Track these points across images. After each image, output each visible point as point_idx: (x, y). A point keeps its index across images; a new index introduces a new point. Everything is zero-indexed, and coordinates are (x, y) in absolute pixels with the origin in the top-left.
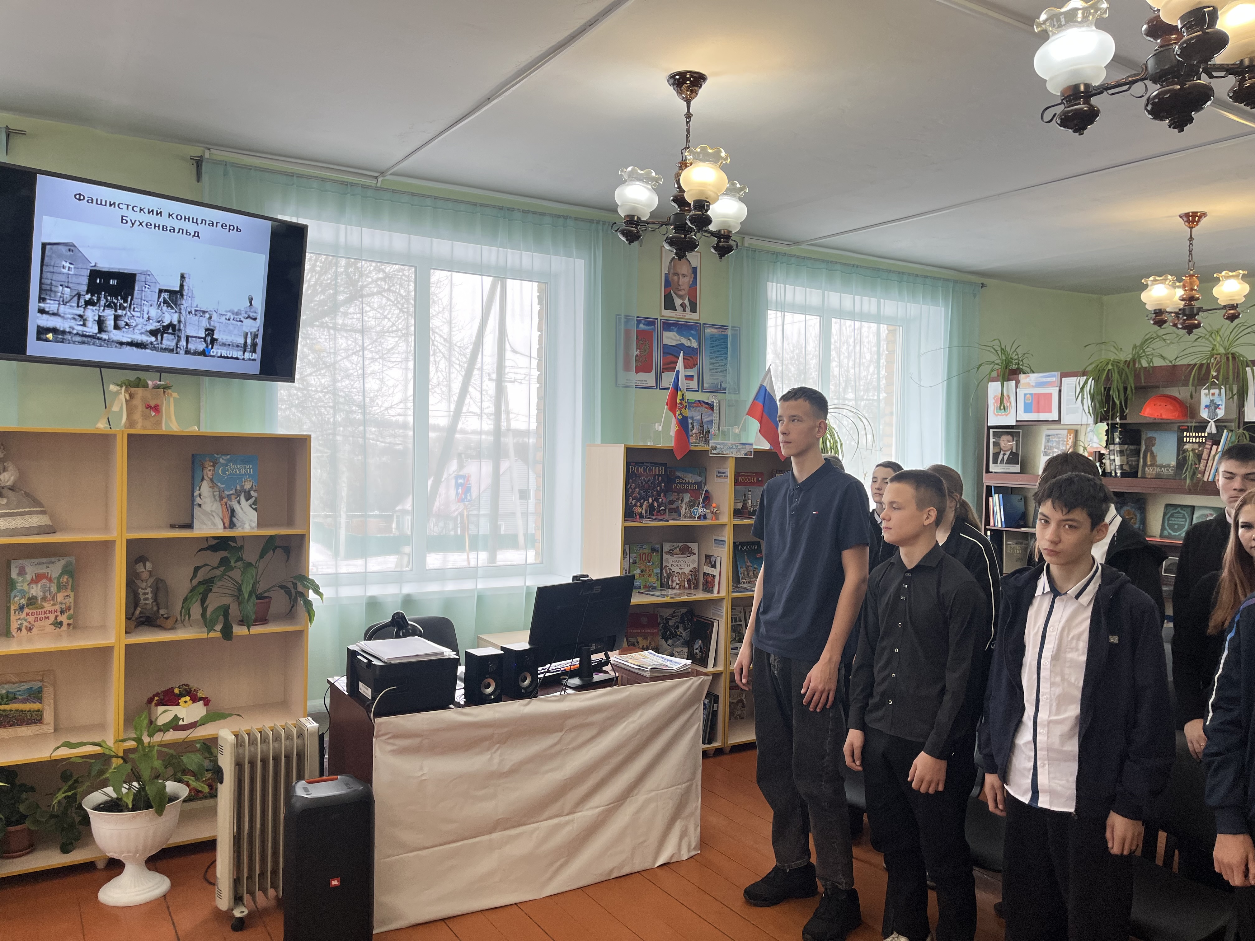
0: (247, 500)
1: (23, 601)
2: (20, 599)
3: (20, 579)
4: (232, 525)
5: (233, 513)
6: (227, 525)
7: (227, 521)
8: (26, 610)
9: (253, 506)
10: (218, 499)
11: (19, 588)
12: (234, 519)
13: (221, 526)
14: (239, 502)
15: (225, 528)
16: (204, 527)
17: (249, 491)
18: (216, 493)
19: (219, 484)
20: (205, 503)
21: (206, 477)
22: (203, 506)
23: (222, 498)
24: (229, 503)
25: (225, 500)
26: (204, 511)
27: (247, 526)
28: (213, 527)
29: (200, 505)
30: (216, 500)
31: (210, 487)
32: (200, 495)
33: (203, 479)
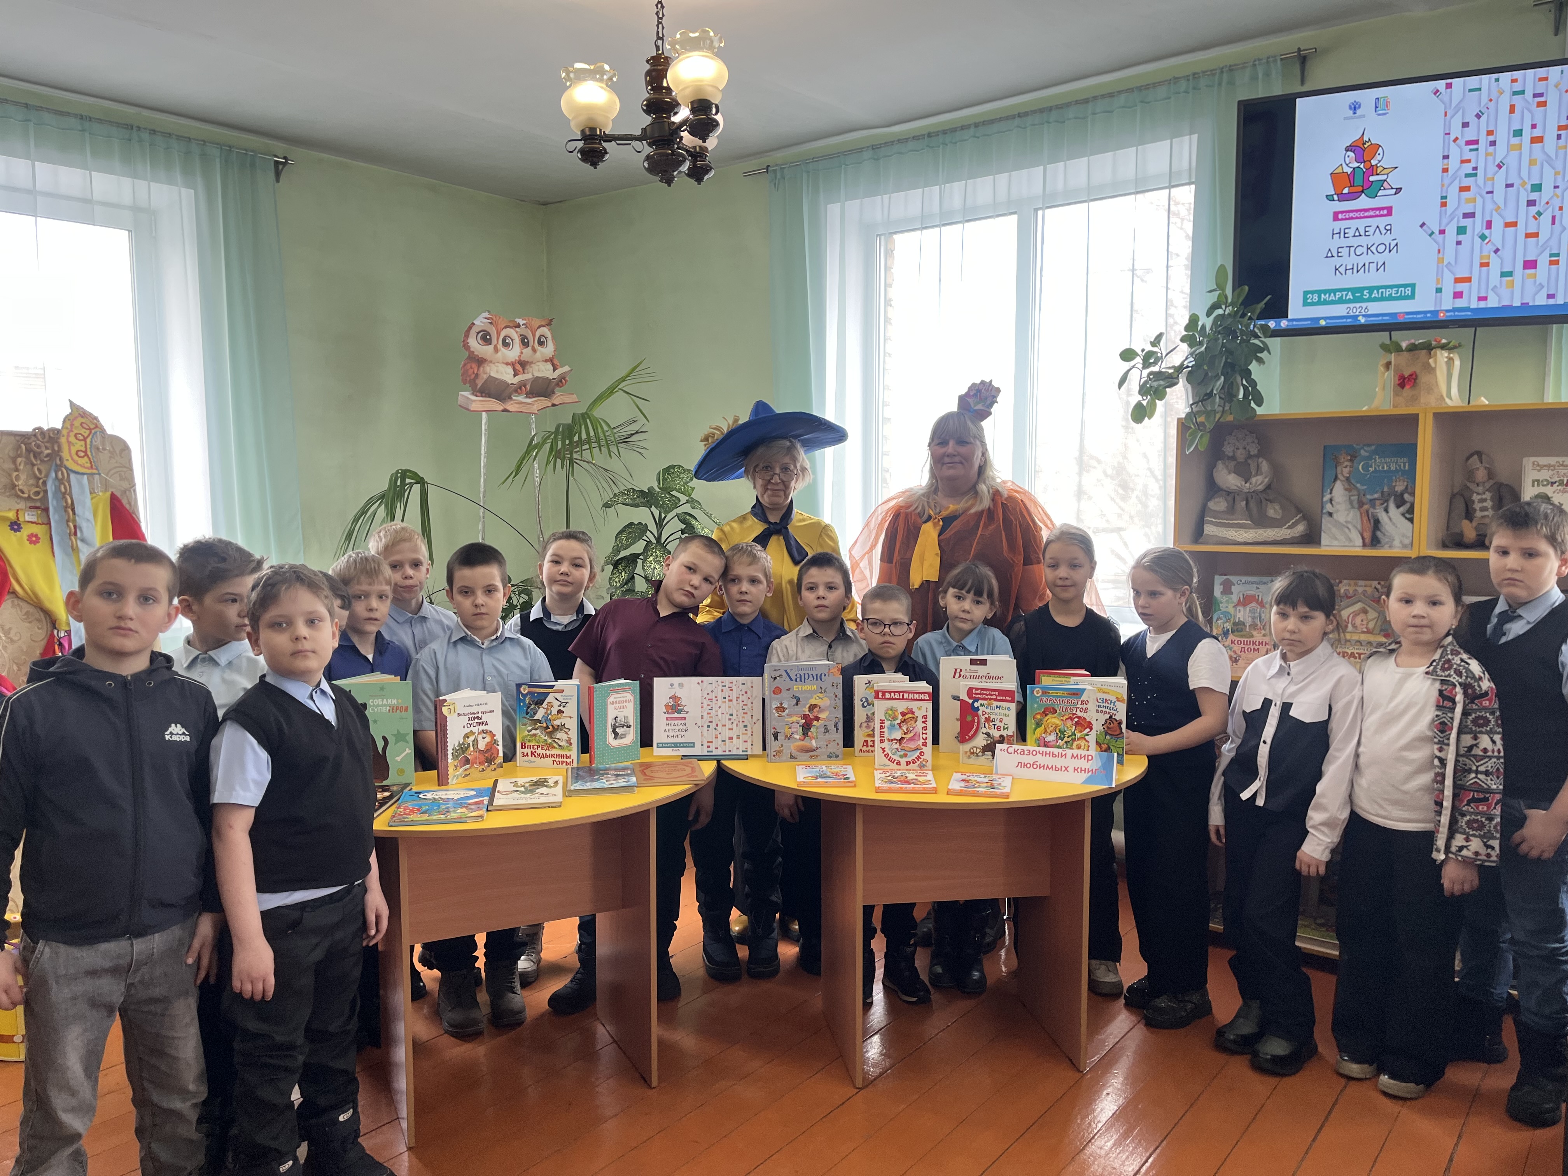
0: (1398, 507)
1: (1228, 626)
2: (1223, 623)
3: (1225, 599)
4: (1375, 541)
5: (1377, 524)
6: (1367, 541)
7: (1368, 535)
8: (1231, 637)
9: (1408, 516)
10: (1355, 503)
11: (1223, 609)
12: (1378, 533)
13: (1359, 542)
14: (1386, 510)
15: (1364, 545)
16: (1336, 543)
17: (1402, 495)
18: (1355, 498)
19: (1358, 485)
20: (1337, 511)
21: (1340, 476)
22: (1335, 515)
23: (1361, 504)
24: (1371, 510)
25: (1366, 507)
26: (1336, 521)
27: (1397, 543)
28: (1347, 544)
29: (1330, 514)
30: (1353, 507)
31: (1346, 489)
32: (1331, 500)
33: (1336, 478)
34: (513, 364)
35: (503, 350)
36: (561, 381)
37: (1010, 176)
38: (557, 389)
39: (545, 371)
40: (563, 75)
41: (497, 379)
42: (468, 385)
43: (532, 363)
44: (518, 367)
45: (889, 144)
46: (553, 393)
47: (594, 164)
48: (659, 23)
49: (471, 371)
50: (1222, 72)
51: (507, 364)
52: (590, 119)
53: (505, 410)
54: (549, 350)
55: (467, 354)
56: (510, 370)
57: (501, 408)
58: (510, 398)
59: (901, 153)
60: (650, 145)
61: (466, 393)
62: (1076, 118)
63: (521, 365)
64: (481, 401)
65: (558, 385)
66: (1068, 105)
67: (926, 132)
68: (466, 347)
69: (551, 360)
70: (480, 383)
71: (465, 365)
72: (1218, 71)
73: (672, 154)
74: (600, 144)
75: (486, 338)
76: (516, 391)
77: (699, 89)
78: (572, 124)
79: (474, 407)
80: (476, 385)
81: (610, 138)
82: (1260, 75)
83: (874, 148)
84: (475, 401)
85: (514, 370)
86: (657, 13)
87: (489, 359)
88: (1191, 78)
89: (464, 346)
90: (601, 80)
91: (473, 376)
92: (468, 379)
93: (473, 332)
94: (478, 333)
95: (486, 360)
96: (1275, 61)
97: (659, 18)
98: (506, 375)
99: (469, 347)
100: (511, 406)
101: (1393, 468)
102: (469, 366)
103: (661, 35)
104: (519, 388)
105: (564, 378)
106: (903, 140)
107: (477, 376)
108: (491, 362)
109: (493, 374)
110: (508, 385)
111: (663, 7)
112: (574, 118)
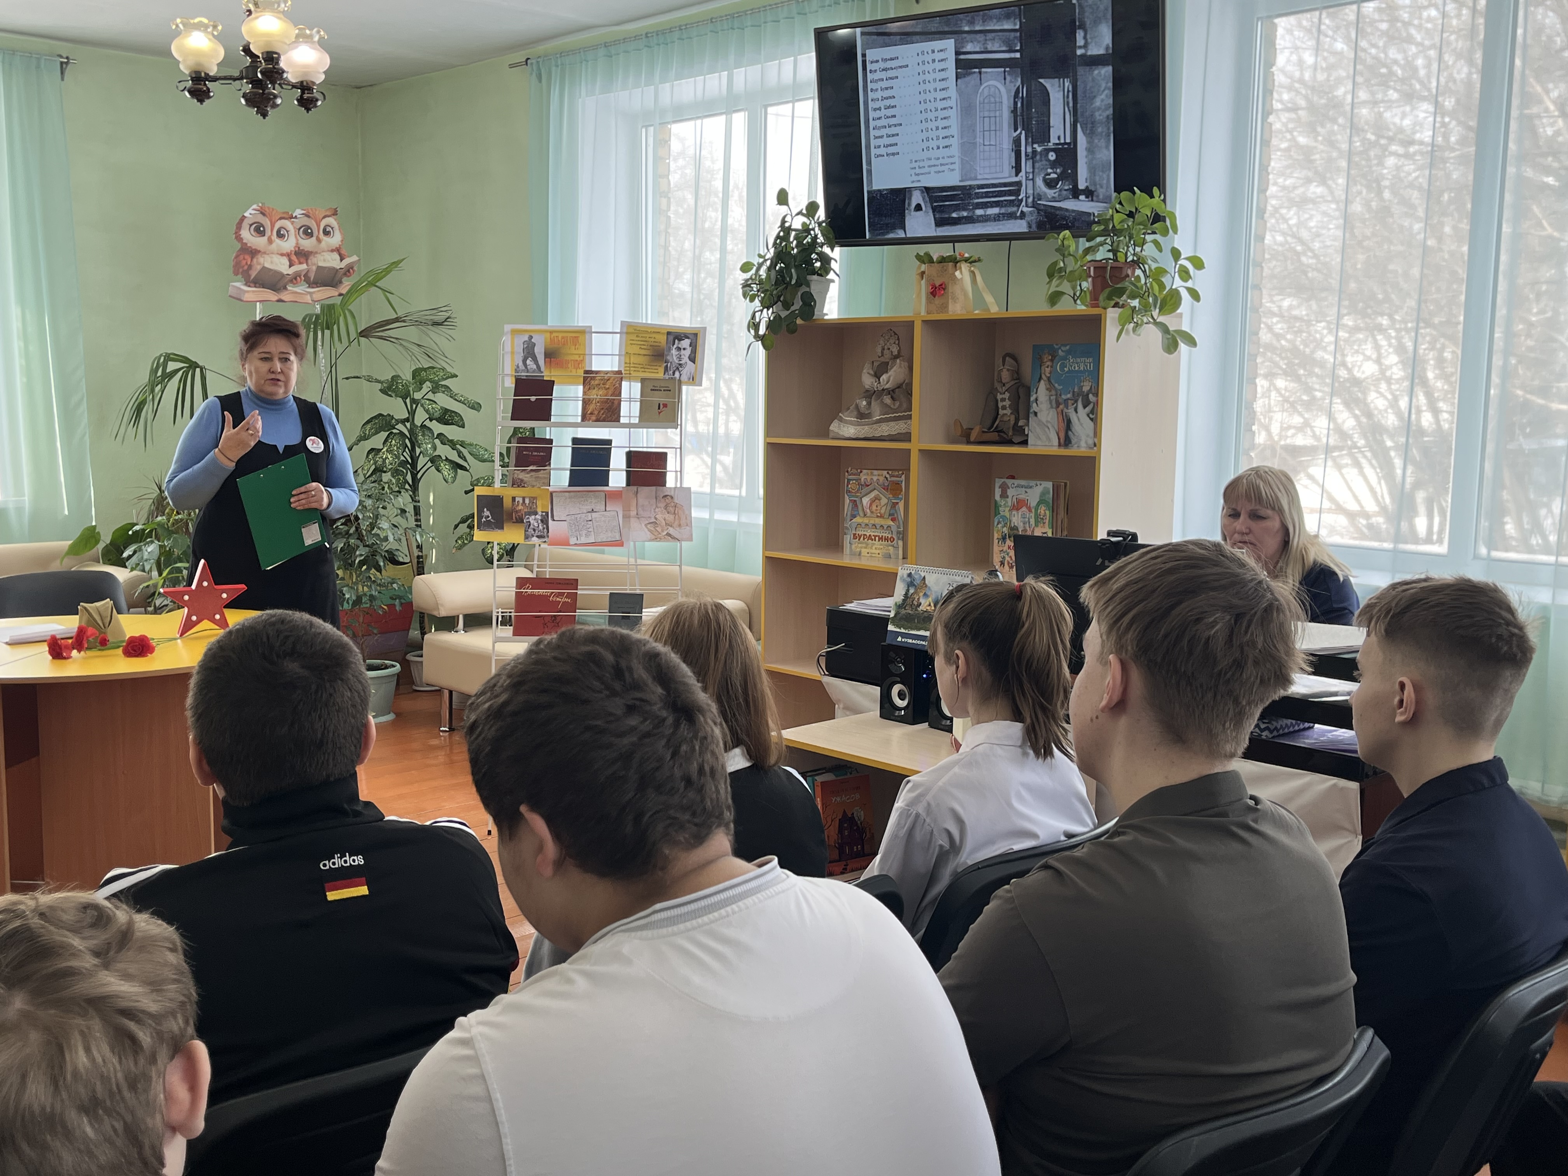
0: (1085, 407)
3: (1003, 503)
4: (1066, 442)
5: (1068, 424)
6: (1062, 441)
7: (1062, 435)
9: (1091, 416)
10: (1054, 405)
11: (1001, 513)
12: (1070, 433)
13: (1056, 442)
14: (1076, 410)
15: (1060, 445)
16: (1039, 443)
17: (1088, 395)
18: (1053, 398)
19: (1056, 385)
20: (1041, 411)
21: (1043, 376)
22: (1039, 415)
23: (1058, 404)
24: (1065, 410)
25: (1061, 407)
26: (1040, 421)
27: (1083, 444)
28: (1047, 443)
29: (1036, 414)
30: (1052, 407)
31: (1047, 389)
32: (1036, 400)
33: (1040, 379)
34: (288, 255)
35: (278, 241)
36: (349, 271)
38: (344, 279)
39: (332, 261)
40: (175, 27)
41: (270, 270)
42: (240, 276)
43: (316, 253)
44: (294, 258)
45: (616, 43)
46: (341, 282)
47: (201, 101)
49: (244, 262)
51: (282, 255)
53: (280, 301)
54: (336, 240)
55: (239, 246)
56: (285, 261)
57: (276, 298)
58: (285, 288)
59: (627, 53)
60: (247, 83)
61: (238, 284)
63: (302, 255)
64: (253, 291)
65: (345, 274)
68: (239, 238)
69: (338, 250)
70: (253, 274)
71: (237, 257)
74: (207, 84)
75: (259, 230)
76: (291, 281)
77: (269, 43)
78: (184, 67)
79: (247, 297)
80: (250, 276)
83: (606, 46)
84: (248, 292)
85: (290, 260)
87: (262, 250)
89: (236, 238)
91: (246, 267)
92: (241, 270)
93: (245, 224)
94: (251, 225)
95: (259, 251)
98: (282, 266)
99: (242, 239)
100: (285, 296)
101: (1082, 368)
102: (242, 257)
104: (294, 279)
105: (352, 268)
107: (250, 267)
108: (265, 253)
109: (267, 265)
110: (283, 276)
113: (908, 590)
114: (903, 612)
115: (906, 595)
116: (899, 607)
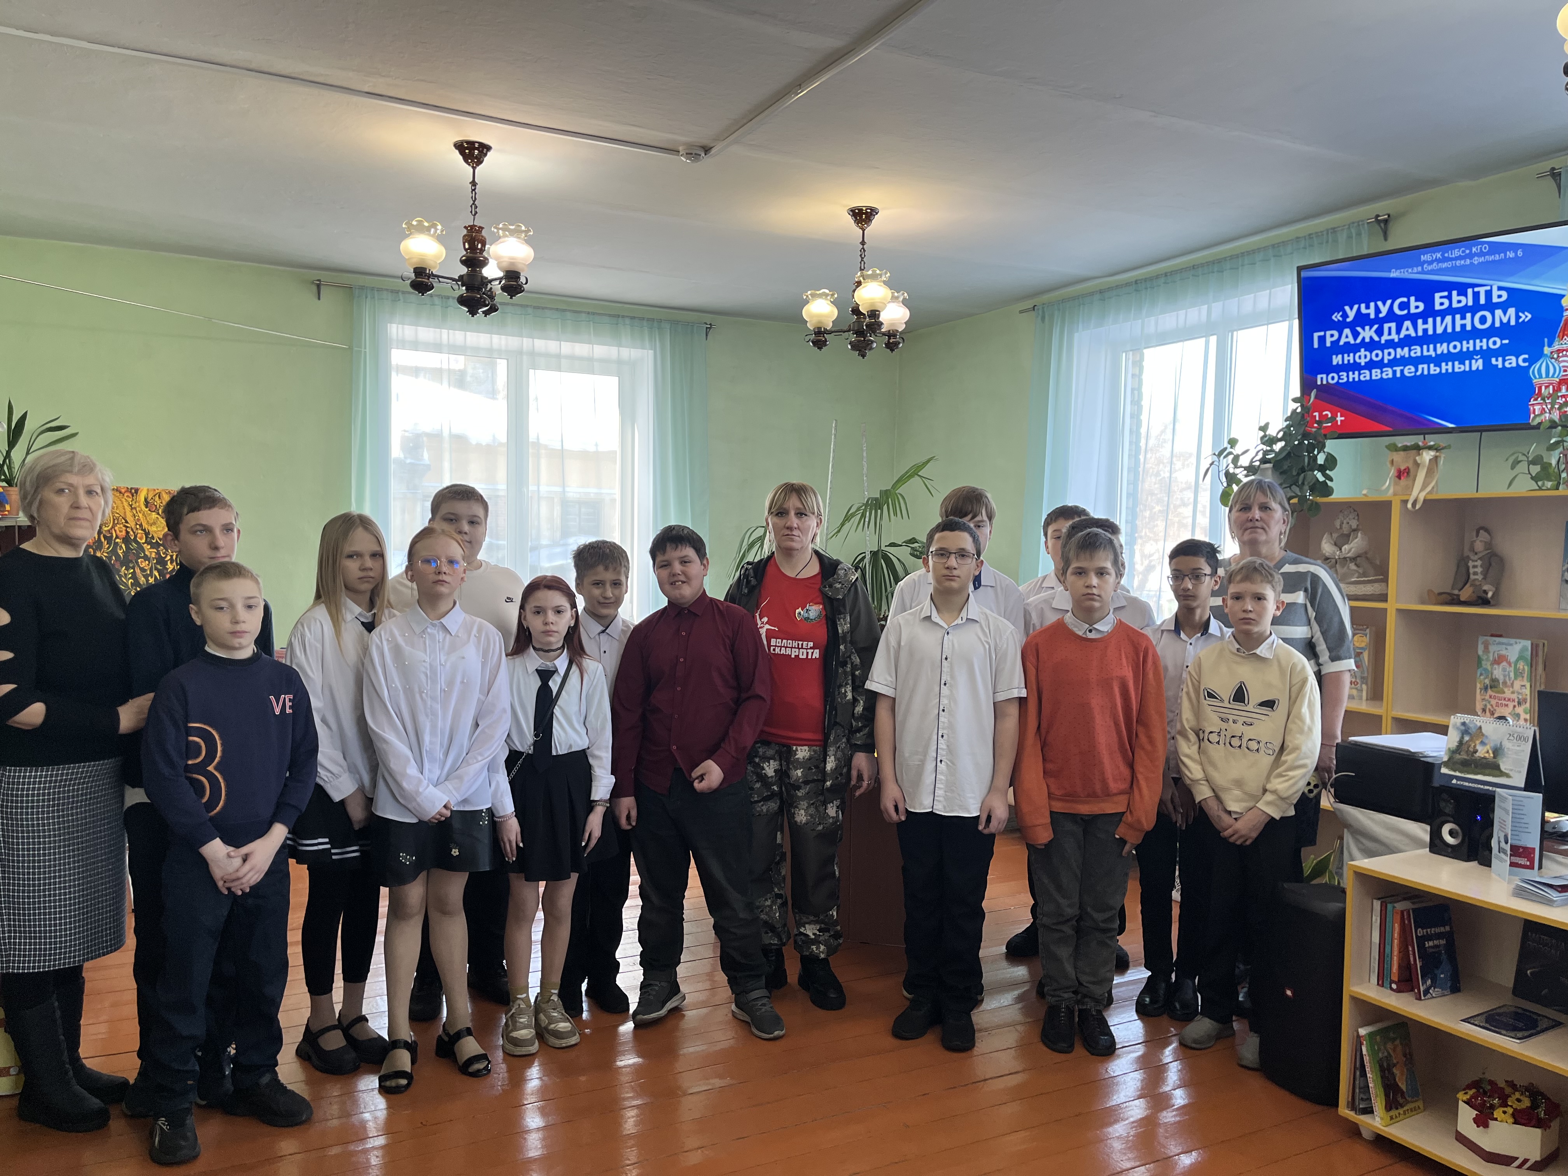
37: (1186, 312)
40: (805, 297)
45: (1110, 289)
47: (820, 348)
48: (862, 260)
50: (1328, 234)
52: (820, 322)
59: (1119, 296)
60: (853, 334)
62: (1231, 269)
66: (1225, 259)
67: (1134, 280)
72: (1325, 233)
73: (864, 340)
74: (824, 336)
77: (873, 304)
78: (808, 325)
81: (830, 332)
82: (1354, 235)
83: (1101, 292)
86: (861, 255)
88: (1307, 238)
90: (826, 299)
96: (1363, 224)
97: (862, 258)
103: (862, 268)
106: (1118, 287)
111: (864, 251)
112: (810, 321)
113: (1462, 738)
114: (1458, 757)
115: (1461, 742)
116: (1453, 752)
